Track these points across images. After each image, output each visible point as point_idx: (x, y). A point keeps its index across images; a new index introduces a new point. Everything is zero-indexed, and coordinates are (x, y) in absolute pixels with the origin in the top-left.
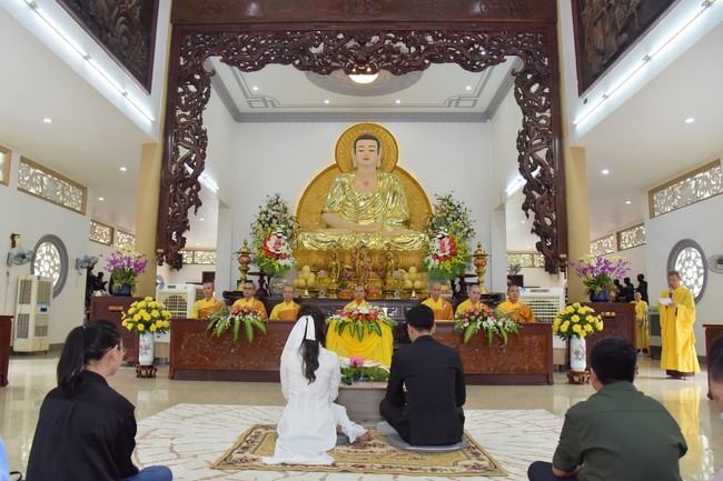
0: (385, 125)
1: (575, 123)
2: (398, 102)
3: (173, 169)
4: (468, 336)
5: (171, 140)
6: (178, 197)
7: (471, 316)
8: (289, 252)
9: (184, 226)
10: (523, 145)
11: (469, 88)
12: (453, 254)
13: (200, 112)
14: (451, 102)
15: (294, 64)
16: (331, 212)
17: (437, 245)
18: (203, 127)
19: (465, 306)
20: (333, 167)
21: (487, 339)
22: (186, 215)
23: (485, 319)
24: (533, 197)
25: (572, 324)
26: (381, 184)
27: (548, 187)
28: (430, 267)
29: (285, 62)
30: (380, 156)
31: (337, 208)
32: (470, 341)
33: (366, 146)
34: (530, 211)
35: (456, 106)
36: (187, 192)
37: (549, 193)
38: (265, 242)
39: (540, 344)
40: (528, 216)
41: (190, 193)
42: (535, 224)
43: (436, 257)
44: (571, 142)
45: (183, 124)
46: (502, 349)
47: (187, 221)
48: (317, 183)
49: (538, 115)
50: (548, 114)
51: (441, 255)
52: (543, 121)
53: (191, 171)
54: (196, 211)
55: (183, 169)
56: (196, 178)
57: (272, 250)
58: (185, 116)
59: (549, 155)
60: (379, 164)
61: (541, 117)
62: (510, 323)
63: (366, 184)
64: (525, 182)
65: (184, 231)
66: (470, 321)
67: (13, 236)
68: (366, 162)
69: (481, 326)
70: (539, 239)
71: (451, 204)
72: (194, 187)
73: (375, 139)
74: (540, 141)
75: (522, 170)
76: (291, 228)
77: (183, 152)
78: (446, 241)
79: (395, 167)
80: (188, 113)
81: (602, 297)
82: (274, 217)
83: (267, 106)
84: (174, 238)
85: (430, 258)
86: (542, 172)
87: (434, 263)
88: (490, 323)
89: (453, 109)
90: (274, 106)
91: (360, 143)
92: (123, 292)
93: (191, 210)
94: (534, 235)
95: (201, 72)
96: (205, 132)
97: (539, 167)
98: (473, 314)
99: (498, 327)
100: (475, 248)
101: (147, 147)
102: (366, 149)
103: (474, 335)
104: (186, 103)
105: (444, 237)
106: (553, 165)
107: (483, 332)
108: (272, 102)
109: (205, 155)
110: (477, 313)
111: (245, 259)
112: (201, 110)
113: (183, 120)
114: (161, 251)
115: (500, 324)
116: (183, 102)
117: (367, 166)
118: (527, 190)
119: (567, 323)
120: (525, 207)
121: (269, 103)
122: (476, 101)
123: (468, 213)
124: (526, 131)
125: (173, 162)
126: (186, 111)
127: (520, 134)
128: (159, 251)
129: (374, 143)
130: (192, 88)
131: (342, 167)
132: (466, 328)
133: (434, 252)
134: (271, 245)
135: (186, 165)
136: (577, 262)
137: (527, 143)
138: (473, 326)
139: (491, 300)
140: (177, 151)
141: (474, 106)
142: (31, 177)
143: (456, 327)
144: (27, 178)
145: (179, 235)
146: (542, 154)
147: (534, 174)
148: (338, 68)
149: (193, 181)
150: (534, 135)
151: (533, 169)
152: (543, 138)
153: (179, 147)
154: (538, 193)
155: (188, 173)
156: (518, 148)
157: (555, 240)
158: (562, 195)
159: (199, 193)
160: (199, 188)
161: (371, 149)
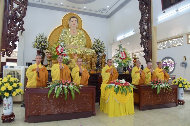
1: (158, 19)
2: (85, 8)
3: (10, 13)
6: (13, 26)
9: (16, 39)
10: (141, 24)
20: (61, 26)
24: (143, 41)
26: (78, 33)
30: (78, 24)
35: (101, 12)
36: (18, 24)
37: (147, 40)
38: (57, 49)
40: (142, 46)
41: (19, 25)
43: (121, 58)
44: (154, 24)
47: (18, 37)
48: (55, 31)
49: (145, 15)
50: (147, 15)
51: (122, 58)
52: (146, 17)
53: (19, 15)
54: (22, 33)
55: (16, 13)
56: (22, 18)
59: (148, 27)
63: (74, 32)
64: (141, 36)
65: (16, 41)
68: (74, 25)
72: (21, 22)
73: (77, 18)
76: (48, 45)
78: (123, 53)
79: (81, 29)
82: (42, 41)
83: (39, 1)
84: (10, 44)
86: (147, 34)
90: (42, 2)
91: (72, 19)
94: (144, 53)
102: (74, 21)
105: (122, 51)
114: (4, 50)
117: (74, 27)
118: (142, 38)
120: (141, 44)
122: (107, 11)
124: (142, 20)
125: (10, 9)
127: (140, 20)
128: (3, 50)
129: (76, 19)
131: (64, 26)
134: (59, 50)
140: (12, 5)
141: (106, 13)
145: (13, 43)
146: (146, 27)
149: (21, 20)
150: (144, 21)
151: (144, 32)
152: (146, 23)
153: (14, 3)
154: (145, 39)
155: (18, 16)
156: (140, 25)
157: (148, 55)
158: (151, 41)
159: (23, 25)
160: (23, 23)
161: (76, 21)
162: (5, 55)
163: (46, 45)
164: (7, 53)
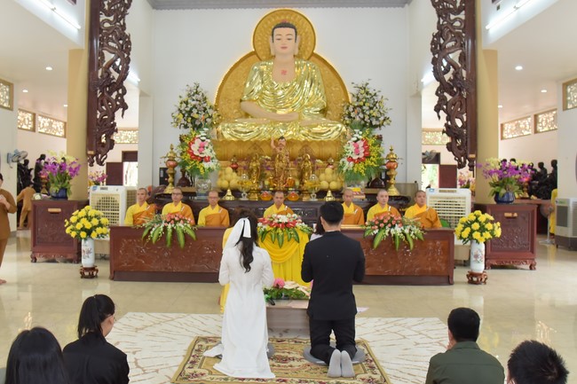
0: (302, 11)
1: (487, 28)
3: (100, 74)
4: (377, 242)
5: (96, 43)
6: (105, 101)
7: (381, 223)
8: (213, 155)
9: (112, 129)
10: (438, 49)
12: (367, 156)
13: (123, 17)
17: (352, 148)
18: (127, 32)
19: (375, 210)
20: (251, 55)
21: (394, 245)
22: (113, 118)
23: (393, 226)
24: (445, 98)
26: (298, 72)
27: (460, 90)
28: (345, 169)
30: (297, 45)
31: (255, 96)
32: (379, 247)
33: (284, 34)
34: (442, 112)
36: (114, 96)
37: (461, 95)
38: (189, 146)
39: (443, 249)
40: (439, 117)
41: (117, 97)
42: (446, 125)
43: (350, 159)
44: (483, 45)
45: (108, 29)
46: (408, 253)
47: (115, 124)
49: (452, 17)
50: (462, 16)
51: (355, 157)
52: (457, 24)
53: (116, 75)
54: (123, 114)
55: (109, 74)
56: (122, 82)
57: (196, 153)
58: (108, 21)
59: (462, 58)
60: (296, 53)
61: (455, 20)
62: (416, 230)
63: (284, 72)
64: (438, 84)
65: (112, 134)
66: (379, 228)
68: (284, 51)
69: (389, 233)
70: (448, 140)
71: (367, 93)
72: (120, 91)
73: (292, 27)
74: (453, 43)
75: (436, 73)
77: (109, 56)
78: (361, 144)
80: (111, 18)
81: (506, 199)
84: (103, 140)
85: (345, 160)
86: (455, 75)
87: (348, 165)
88: (397, 230)
91: (278, 30)
92: (59, 195)
93: (118, 113)
94: (445, 136)
96: (129, 37)
97: (452, 69)
98: (382, 221)
99: (405, 234)
100: (388, 152)
101: (74, 53)
102: (284, 37)
103: (382, 242)
104: (109, 8)
105: (358, 139)
106: (465, 67)
107: (391, 238)
109: (129, 59)
110: (386, 221)
111: (172, 163)
112: (124, 14)
113: (107, 25)
114: (92, 153)
115: (407, 231)
116: (106, 7)
117: (285, 55)
118: (440, 92)
120: (437, 109)
124: (440, 34)
125: (99, 66)
126: (109, 16)
127: (434, 37)
128: (89, 152)
129: (291, 31)
132: (375, 235)
133: (349, 155)
134: (195, 148)
135: (111, 69)
136: (484, 165)
137: (440, 46)
138: (382, 233)
139: (401, 202)
140: (102, 55)
143: (367, 234)
145: (108, 137)
146: (454, 56)
147: (448, 77)
149: (119, 85)
150: (448, 37)
151: (447, 71)
152: (456, 41)
153: (105, 52)
154: (450, 95)
155: (114, 78)
156: (432, 50)
157: (465, 140)
158: (473, 96)
159: (125, 97)
160: (125, 92)
161: (289, 37)
162: (95, 163)
164: (97, 159)
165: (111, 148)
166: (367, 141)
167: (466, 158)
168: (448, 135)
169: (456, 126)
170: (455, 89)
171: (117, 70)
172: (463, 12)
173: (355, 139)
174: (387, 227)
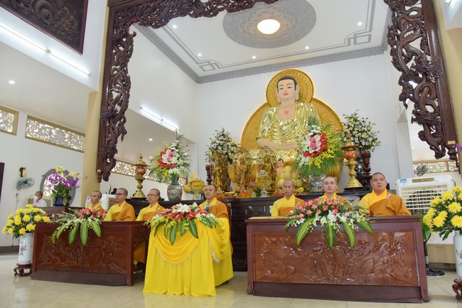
0: (301, 69)
2: (307, 48)
3: (109, 109)
4: (301, 235)
5: (108, 88)
6: (111, 129)
9: (115, 151)
10: (395, 39)
11: (360, 24)
12: (324, 149)
13: (126, 65)
14: (349, 40)
15: (190, 15)
16: (263, 137)
17: (308, 143)
18: (128, 75)
20: (265, 105)
22: (116, 142)
24: (411, 87)
25: (450, 216)
26: (298, 111)
28: (300, 164)
29: (183, 14)
30: (297, 92)
31: (266, 134)
32: (303, 241)
33: (285, 85)
35: (355, 43)
36: (117, 125)
37: (428, 81)
38: (161, 156)
40: (406, 106)
41: (119, 125)
42: (415, 112)
43: (307, 154)
44: (446, 25)
45: (115, 75)
48: (254, 119)
49: (407, 8)
50: (419, 5)
51: (312, 151)
52: (414, 13)
53: (118, 108)
54: (122, 138)
56: (123, 113)
57: (165, 162)
58: (116, 69)
59: (424, 44)
60: (297, 98)
61: (412, 10)
64: (400, 74)
65: (114, 154)
66: (306, 217)
67: (22, 170)
68: (286, 97)
69: (318, 222)
70: (421, 128)
71: (356, 120)
72: (122, 120)
73: (292, 78)
74: (412, 32)
75: (396, 63)
77: (115, 95)
78: (318, 138)
79: (312, 99)
80: (118, 67)
82: (219, 145)
83: (214, 69)
85: (302, 155)
86: (418, 61)
87: (305, 160)
88: (331, 218)
89: (353, 47)
90: (219, 68)
91: (281, 83)
93: (120, 138)
94: (415, 124)
95: (126, 35)
96: (129, 78)
97: (414, 57)
101: (92, 94)
102: (285, 87)
103: (308, 235)
105: (315, 134)
106: (429, 53)
107: (321, 230)
108: (216, 64)
109: (129, 94)
110: (315, 207)
111: (140, 170)
112: (126, 62)
113: (115, 72)
114: (100, 171)
116: (116, 59)
117: (287, 100)
118: (403, 81)
119: (443, 214)
120: (403, 98)
121: (214, 65)
122: (370, 36)
123: (371, 125)
126: (117, 65)
127: (390, 29)
128: (98, 171)
129: (292, 81)
130: (121, 48)
131: (271, 104)
132: (299, 226)
133: (305, 150)
135: (116, 105)
137: (398, 37)
138: (309, 222)
140: (111, 95)
141: (369, 41)
142: (40, 130)
143: (289, 224)
144: (37, 131)
145: (111, 158)
146: (416, 45)
148: (222, 9)
149: (121, 115)
151: (408, 60)
152: (415, 30)
153: (113, 92)
154: (416, 82)
155: (117, 111)
156: (389, 42)
157: (440, 126)
159: (125, 124)
161: (289, 86)
163: (227, 153)
165: (114, 166)
166: (324, 135)
167: (445, 145)
168: (420, 123)
169: (427, 112)
170: (421, 76)
171: (120, 105)
172: (419, 2)
173: (312, 134)
174: (317, 215)
